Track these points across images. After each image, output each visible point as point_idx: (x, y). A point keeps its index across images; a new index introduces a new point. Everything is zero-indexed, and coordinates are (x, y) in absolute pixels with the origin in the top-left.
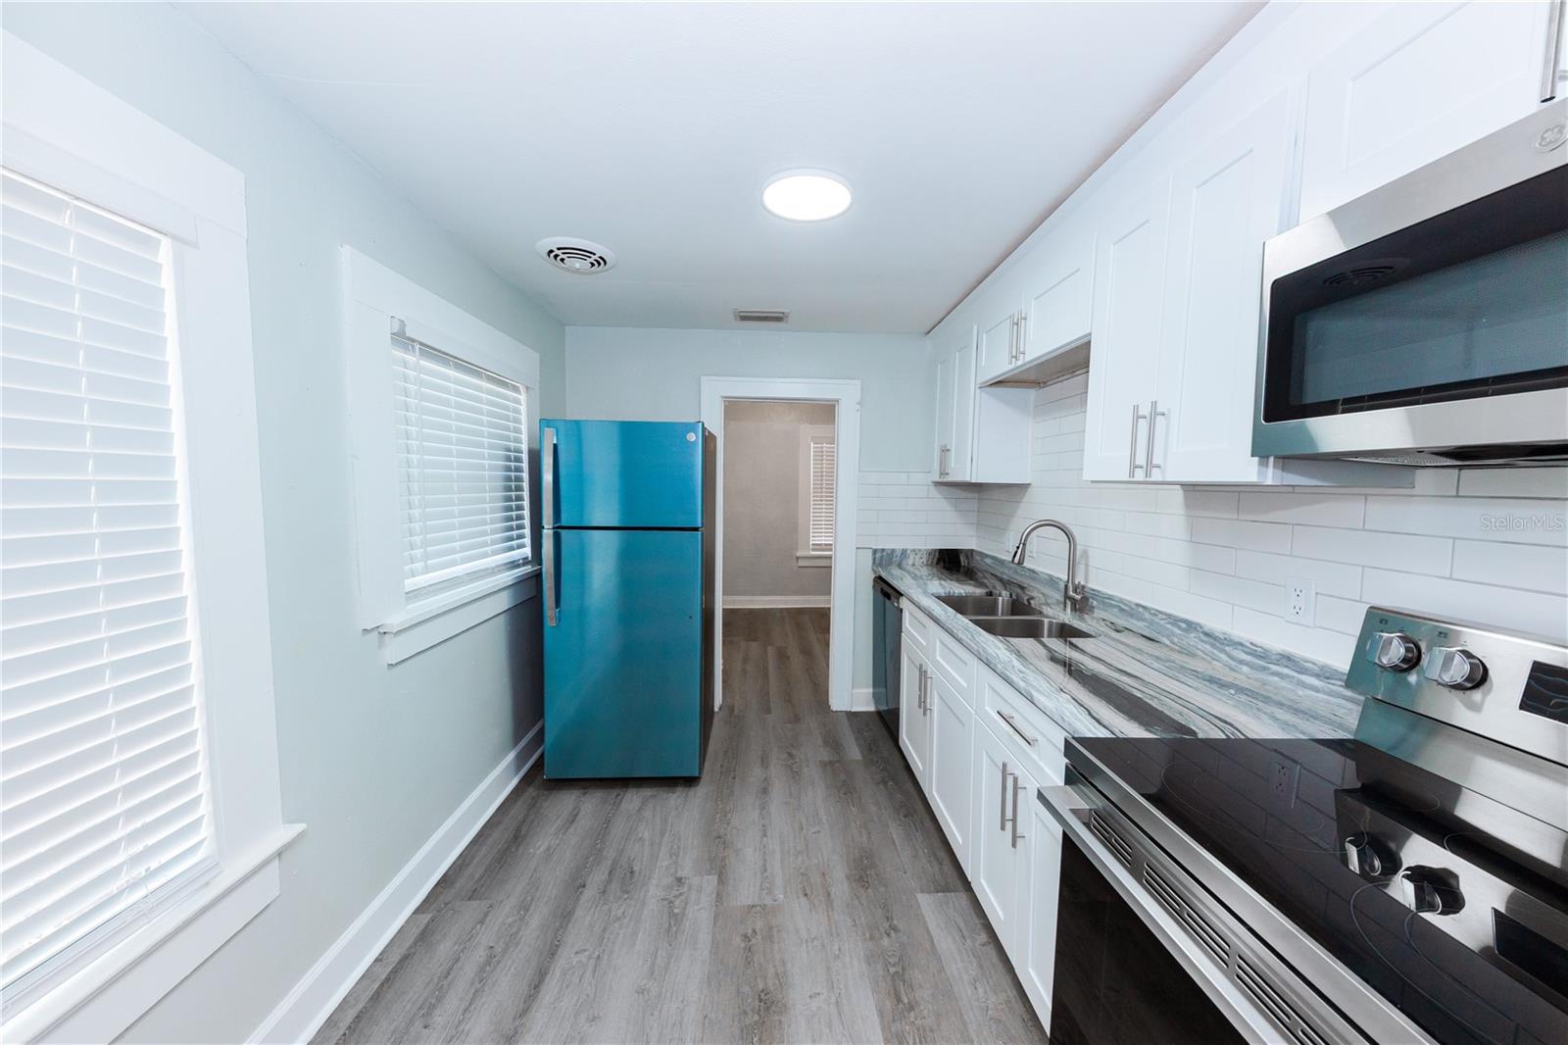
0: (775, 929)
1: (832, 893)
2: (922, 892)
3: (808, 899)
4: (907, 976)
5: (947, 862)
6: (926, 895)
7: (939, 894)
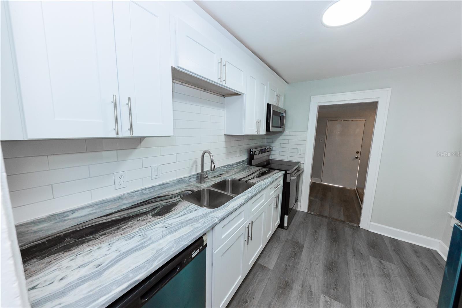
0: (326, 286)
1: (301, 286)
2: (270, 269)
3: (311, 289)
4: (290, 256)
5: (252, 273)
6: (269, 268)
7: (265, 266)
